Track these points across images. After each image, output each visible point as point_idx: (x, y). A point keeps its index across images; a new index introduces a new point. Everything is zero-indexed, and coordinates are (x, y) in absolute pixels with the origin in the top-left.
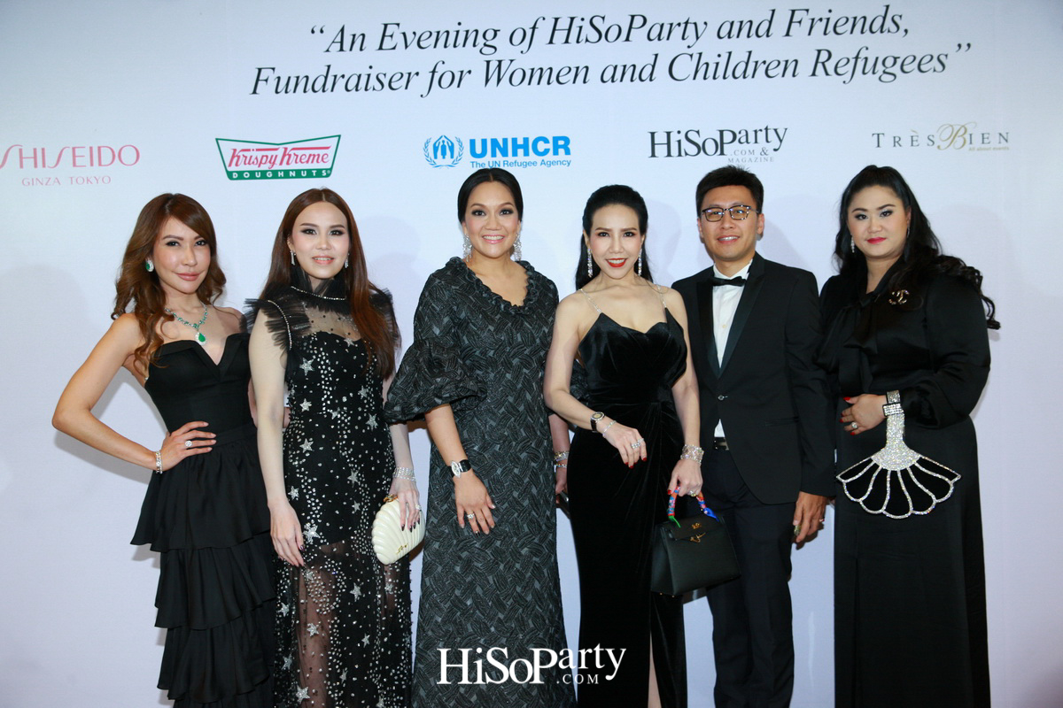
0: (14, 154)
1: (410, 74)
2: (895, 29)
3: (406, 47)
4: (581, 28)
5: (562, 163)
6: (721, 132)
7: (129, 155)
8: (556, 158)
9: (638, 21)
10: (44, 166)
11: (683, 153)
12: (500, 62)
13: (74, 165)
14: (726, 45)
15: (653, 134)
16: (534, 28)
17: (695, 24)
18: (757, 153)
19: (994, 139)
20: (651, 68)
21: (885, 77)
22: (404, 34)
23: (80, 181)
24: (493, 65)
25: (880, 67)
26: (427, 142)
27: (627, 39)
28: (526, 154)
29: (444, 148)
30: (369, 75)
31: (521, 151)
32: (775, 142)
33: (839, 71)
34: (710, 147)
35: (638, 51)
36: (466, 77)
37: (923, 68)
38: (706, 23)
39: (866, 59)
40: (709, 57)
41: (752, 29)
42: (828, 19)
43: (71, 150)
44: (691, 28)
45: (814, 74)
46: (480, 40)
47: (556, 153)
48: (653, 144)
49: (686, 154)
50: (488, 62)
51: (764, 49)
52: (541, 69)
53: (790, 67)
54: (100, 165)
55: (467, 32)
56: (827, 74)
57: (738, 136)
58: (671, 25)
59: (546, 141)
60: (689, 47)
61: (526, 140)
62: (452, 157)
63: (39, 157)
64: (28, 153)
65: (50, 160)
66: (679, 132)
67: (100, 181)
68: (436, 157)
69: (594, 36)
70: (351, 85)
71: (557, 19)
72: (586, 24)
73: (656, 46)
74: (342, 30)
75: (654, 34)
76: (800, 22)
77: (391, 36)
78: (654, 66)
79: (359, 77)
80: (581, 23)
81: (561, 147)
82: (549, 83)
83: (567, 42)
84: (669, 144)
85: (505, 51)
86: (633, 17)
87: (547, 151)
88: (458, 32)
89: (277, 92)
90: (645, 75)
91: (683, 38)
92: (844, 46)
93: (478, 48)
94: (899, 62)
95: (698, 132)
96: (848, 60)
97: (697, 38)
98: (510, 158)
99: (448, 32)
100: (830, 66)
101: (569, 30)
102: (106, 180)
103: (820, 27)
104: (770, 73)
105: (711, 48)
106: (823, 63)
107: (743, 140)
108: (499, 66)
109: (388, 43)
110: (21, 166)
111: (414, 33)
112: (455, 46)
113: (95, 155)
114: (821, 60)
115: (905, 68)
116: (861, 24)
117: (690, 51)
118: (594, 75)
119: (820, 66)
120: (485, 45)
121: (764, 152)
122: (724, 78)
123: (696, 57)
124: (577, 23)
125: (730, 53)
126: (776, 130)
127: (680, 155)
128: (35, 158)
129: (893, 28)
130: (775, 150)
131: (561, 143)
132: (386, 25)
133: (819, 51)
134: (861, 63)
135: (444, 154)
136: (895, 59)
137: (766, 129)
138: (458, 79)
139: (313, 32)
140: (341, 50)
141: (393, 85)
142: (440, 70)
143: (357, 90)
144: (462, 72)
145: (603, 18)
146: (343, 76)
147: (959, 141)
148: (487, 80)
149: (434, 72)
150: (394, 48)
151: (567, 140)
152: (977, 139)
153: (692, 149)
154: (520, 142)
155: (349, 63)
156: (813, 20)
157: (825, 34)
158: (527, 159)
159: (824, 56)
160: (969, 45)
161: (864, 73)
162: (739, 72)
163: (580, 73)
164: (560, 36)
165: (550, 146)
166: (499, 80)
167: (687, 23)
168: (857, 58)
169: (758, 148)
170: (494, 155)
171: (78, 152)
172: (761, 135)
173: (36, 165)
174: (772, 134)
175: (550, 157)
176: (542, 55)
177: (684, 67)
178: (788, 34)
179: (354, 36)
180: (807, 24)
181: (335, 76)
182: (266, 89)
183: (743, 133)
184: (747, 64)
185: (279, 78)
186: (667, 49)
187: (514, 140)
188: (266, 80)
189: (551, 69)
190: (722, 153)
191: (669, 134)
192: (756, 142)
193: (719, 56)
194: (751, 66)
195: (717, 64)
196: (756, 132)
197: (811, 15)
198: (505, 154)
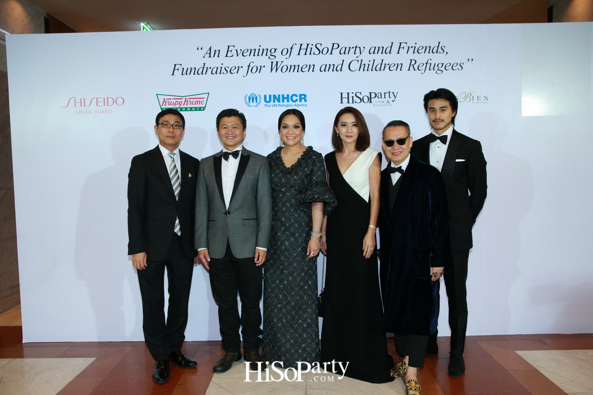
0: (72, 101)
1: (239, 67)
2: (443, 52)
3: (237, 56)
4: (311, 48)
5: (303, 105)
6: (370, 93)
7: (120, 101)
8: (301, 103)
9: (336, 46)
10: (85, 106)
11: (354, 102)
12: (277, 62)
13: (97, 105)
14: (372, 57)
15: (342, 94)
16: (292, 48)
17: (360, 48)
18: (386, 103)
19: (482, 99)
20: (341, 66)
21: (438, 72)
22: (237, 50)
23: (100, 112)
24: (274, 64)
25: (436, 68)
26: (246, 96)
27: (331, 54)
28: (288, 101)
29: (253, 98)
30: (221, 68)
31: (286, 100)
32: (393, 98)
33: (420, 68)
34: (366, 99)
35: (336, 58)
36: (263, 69)
37: (453, 68)
38: (364, 47)
39: (431, 64)
40: (365, 62)
41: (383, 50)
42: (415, 47)
43: (96, 99)
44: (358, 49)
45: (409, 70)
46: (269, 53)
47: (300, 101)
48: (342, 98)
49: (356, 102)
50: (272, 62)
51: (389, 59)
52: (295, 66)
53: (399, 66)
54: (108, 105)
55: (263, 49)
56: (414, 70)
57: (378, 95)
58: (350, 48)
59: (296, 96)
60: (357, 57)
61: (288, 95)
62: (256, 102)
63: (82, 102)
64: (78, 100)
65: (87, 103)
66: (353, 93)
67: (108, 112)
68: (249, 102)
69: (317, 52)
70: (214, 71)
71: (301, 45)
72: (314, 46)
73: (343, 57)
74: (210, 48)
75: (342, 52)
76: (403, 48)
77: (231, 51)
78: (342, 65)
79: (217, 68)
80: (312, 46)
81: (303, 98)
82: (298, 72)
83: (305, 54)
84: (348, 98)
85: (279, 58)
86: (333, 44)
87: (297, 100)
88: (259, 49)
89: (182, 75)
90: (339, 68)
91: (355, 54)
92: (421, 58)
93: (268, 56)
94: (444, 65)
95: (361, 93)
96: (423, 64)
97: (361, 54)
98: (281, 103)
99: (255, 49)
100: (416, 66)
101: (307, 49)
102: (110, 112)
103: (411, 50)
104: (391, 69)
105: (366, 58)
106: (413, 65)
107: (380, 97)
108: (277, 64)
109: (230, 54)
110: (75, 106)
111: (241, 50)
112: (258, 55)
113: (106, 102)
114: (412, 64)
115: (447, 68)
116: (429, 49)
117: (357, 59)
118: (317, 69)
119: (411, 66)
120: (271, 55)
121: (388, 102)
122: (372, 70)
123: (360, 61)
124: (310, 46)
125: (374, 60)
126: (393, 93)
127: (353, 103)
128: (81, 102)
129: (442, 51)
130: (393, 101)
131: (303, 97)
132: (229, 47)
133: (411, 60)
134: (428, 66)
135: (253, 101)
136: (443, 64)
137: (389, 92)
138: (259, 69)
139: (198, 49)
140: (210, 57)
141: (232, 72)
142: (252, 65)
143: (216, 74)
144: (261, 66)
145: (321, 44)
146: (210, 68)
147: (468, 99)
148: (272, 70)
149: (249, 66)
150: (232, 56)
151: (305, 96)
152: (475, 98)
153: (358, 100)
154: (285, 96)
155: (213, 62)
156: (409, 47)
157: (414, 53)
158: (288, 103)
159: (413, 62)
160: (472, 60)
161: (430, 70)
162: (378, 68)
163: (311, 68)
164: (303, 52)
165: (298, 98)
166: (277, 70)
167: (356, 47)
168: (427, 63)
169: (385, 100)
170: (274, 102)
171: (99, 100)
172: (387, 95)
173: (81, 106)
174: (391, 94)
175: (298, 103)
176: (295, 59)
177: (355, 66)
178: (398, 53)
179: (215, 51)
180: (406, 49)
181: (207, 68)
182: (178, 73)
183: (380, 94)
184: (381, 65)
185: (183, 68)
186: (348, 58)
187: (283, 95)
188: (178, 70)
189: (299, 65)
190: (371, 102)
191: (348, 93)
192: (385, 98)
193: (370, 61)
194: (383, 66)
195: (369, 64)
196: (385, 93)
197: (408, 45)
198: (279, 101)
